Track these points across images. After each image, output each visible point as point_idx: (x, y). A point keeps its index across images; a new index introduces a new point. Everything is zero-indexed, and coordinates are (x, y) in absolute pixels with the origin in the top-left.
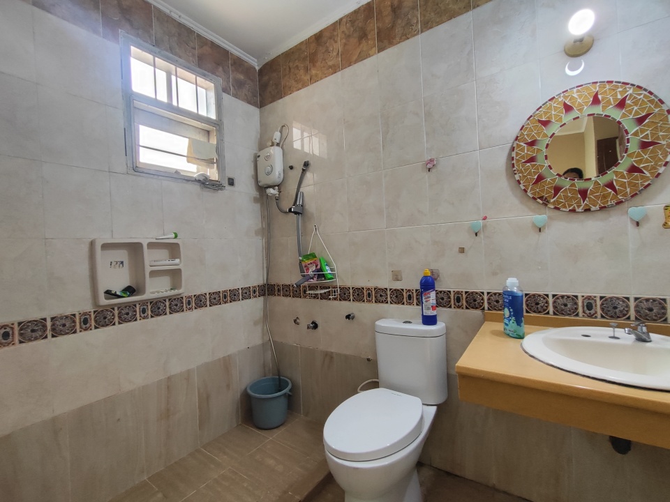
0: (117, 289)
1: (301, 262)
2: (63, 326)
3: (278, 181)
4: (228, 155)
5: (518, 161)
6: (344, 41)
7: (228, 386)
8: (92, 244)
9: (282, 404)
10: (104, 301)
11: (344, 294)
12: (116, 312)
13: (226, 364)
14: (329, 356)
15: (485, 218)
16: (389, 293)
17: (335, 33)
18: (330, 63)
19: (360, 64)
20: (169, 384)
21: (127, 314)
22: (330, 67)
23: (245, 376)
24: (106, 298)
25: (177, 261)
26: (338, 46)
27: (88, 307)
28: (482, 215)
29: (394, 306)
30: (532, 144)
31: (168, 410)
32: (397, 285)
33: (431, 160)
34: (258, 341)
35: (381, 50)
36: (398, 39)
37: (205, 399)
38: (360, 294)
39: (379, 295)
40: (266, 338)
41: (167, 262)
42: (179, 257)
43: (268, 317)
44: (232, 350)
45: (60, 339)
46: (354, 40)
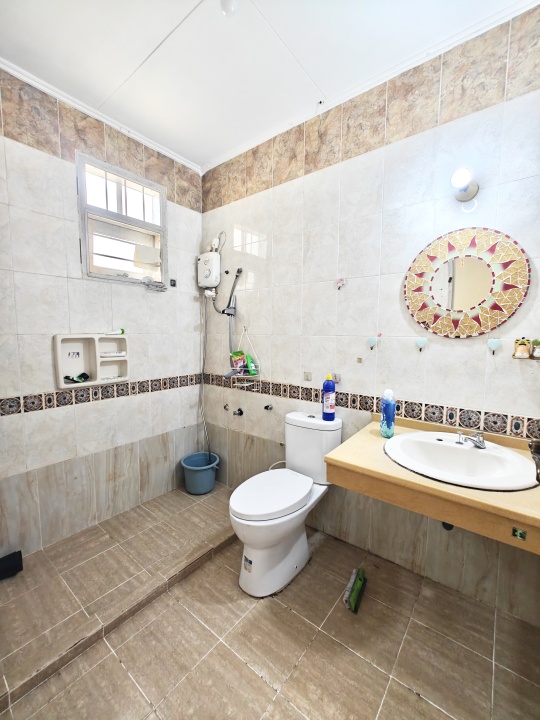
0: (74, 375)
1: (231, 357)
2: (32, 404)
3: (215, 284)
4: (171, 259)
5: (409, 289)
6: (276, 159)
7: (165, 458)
8: (54, 338)
9: (211, 475)
10: (63, 385)
11: (265, 388)
12: (73, 394)
13: (164, 439)
14: (251, 439)
15: (380, 335)
16: (300, 390)
17: (270, 151)
18: (264, 179)
19: (289, 183)
20: (116, 453)
21: (82, 397)
22: (264, 182)
23: (181, 451)
24: (66, 383)
25: (123, 353)
26: (271, 163)
27: (52, 390)
28: (378, 333)
29: (304, 401)
30: (421, 275)
31: (115, 473)
32: (307, 385)
33: (341, 280)
34: (193, 422)
35: (307, 172)
36: (322, 164)
37: (145, 468)
38: (278, 390)
39: (293, 392)
40: (201, 420)
41: (115, 354)
42: (125, 350)
43: (202, 401)
44: (169, 429)
45: (30, 413)
46: (285, 160)
